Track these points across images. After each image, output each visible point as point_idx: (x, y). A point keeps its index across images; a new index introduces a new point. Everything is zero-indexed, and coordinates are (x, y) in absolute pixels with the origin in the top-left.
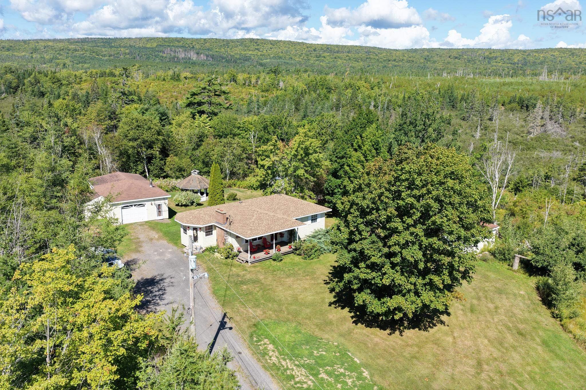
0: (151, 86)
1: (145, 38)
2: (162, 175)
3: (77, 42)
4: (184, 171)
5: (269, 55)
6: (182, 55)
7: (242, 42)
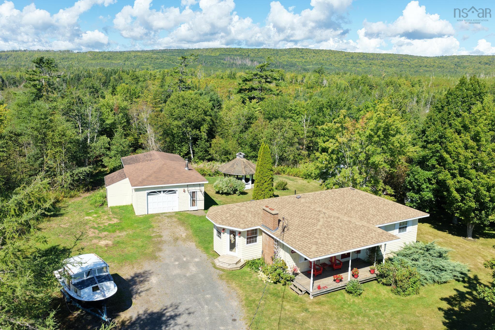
0: (211, 83)
1: (211, 49)
2: (207, 158)
3: (158, 52)
4: (230, 154)
5: (312, 62)
6: (239, 62)
7: (289, 51)
